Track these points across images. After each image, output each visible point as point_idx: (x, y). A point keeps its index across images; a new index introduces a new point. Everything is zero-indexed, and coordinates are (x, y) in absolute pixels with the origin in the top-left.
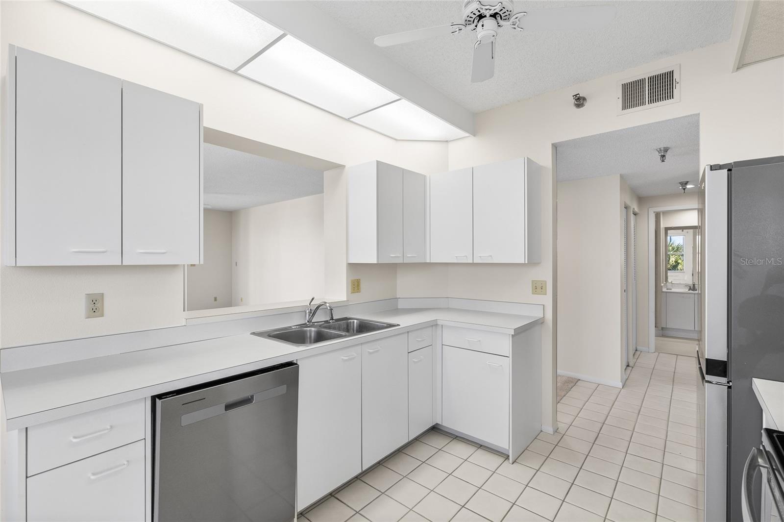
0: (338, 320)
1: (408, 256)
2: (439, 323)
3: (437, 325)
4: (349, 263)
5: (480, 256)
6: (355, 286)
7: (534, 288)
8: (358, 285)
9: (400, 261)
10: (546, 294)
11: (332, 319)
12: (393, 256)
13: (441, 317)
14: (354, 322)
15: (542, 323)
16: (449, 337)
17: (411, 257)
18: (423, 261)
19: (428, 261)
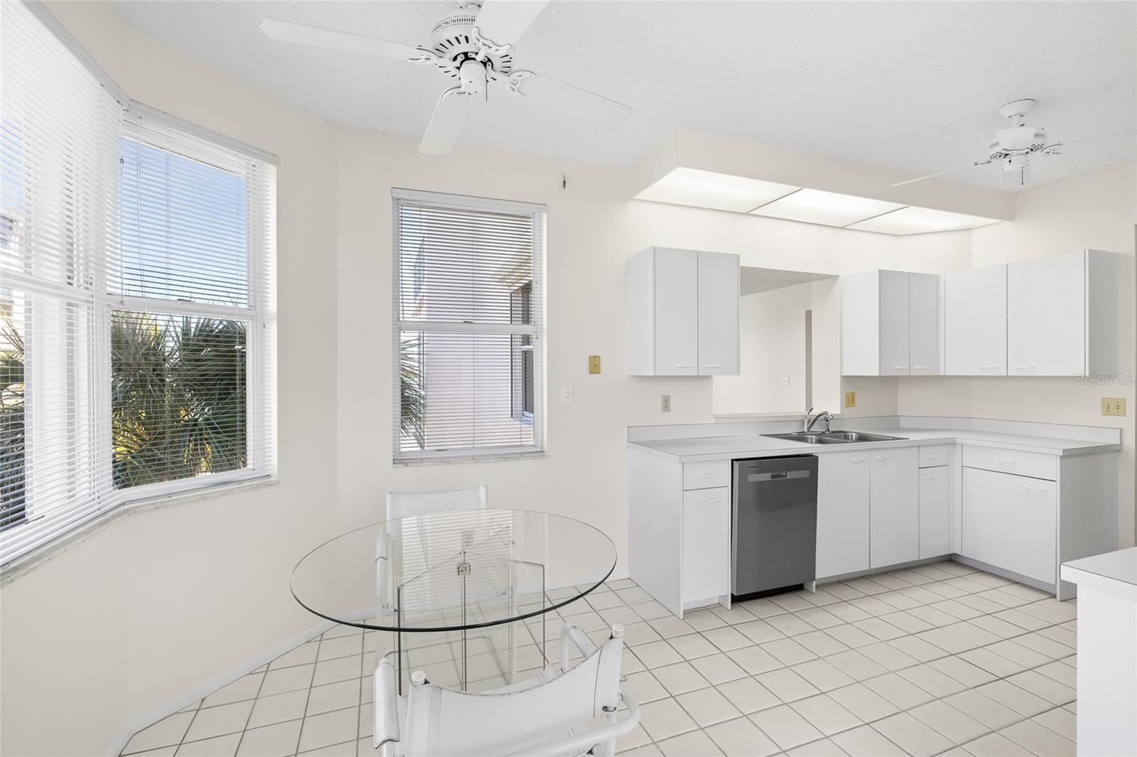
0: (833, 432)
1: (916, 368)
2: (957, 441)
3: (955, 444)
4: (844, 376)
5: (1018, 368)
6: (850, 400)
7: (1106, 407)
8: (853, 399)
9: (906, 373)
10: (1125, 416)
11: (828, 430)
12: (898, 369)
13: (960, 438)
14: (852, 435)
15: (1118, 451)
16: (971, 458)
17: (919, 369)
18: (935, 374)
19: (942, 373)
